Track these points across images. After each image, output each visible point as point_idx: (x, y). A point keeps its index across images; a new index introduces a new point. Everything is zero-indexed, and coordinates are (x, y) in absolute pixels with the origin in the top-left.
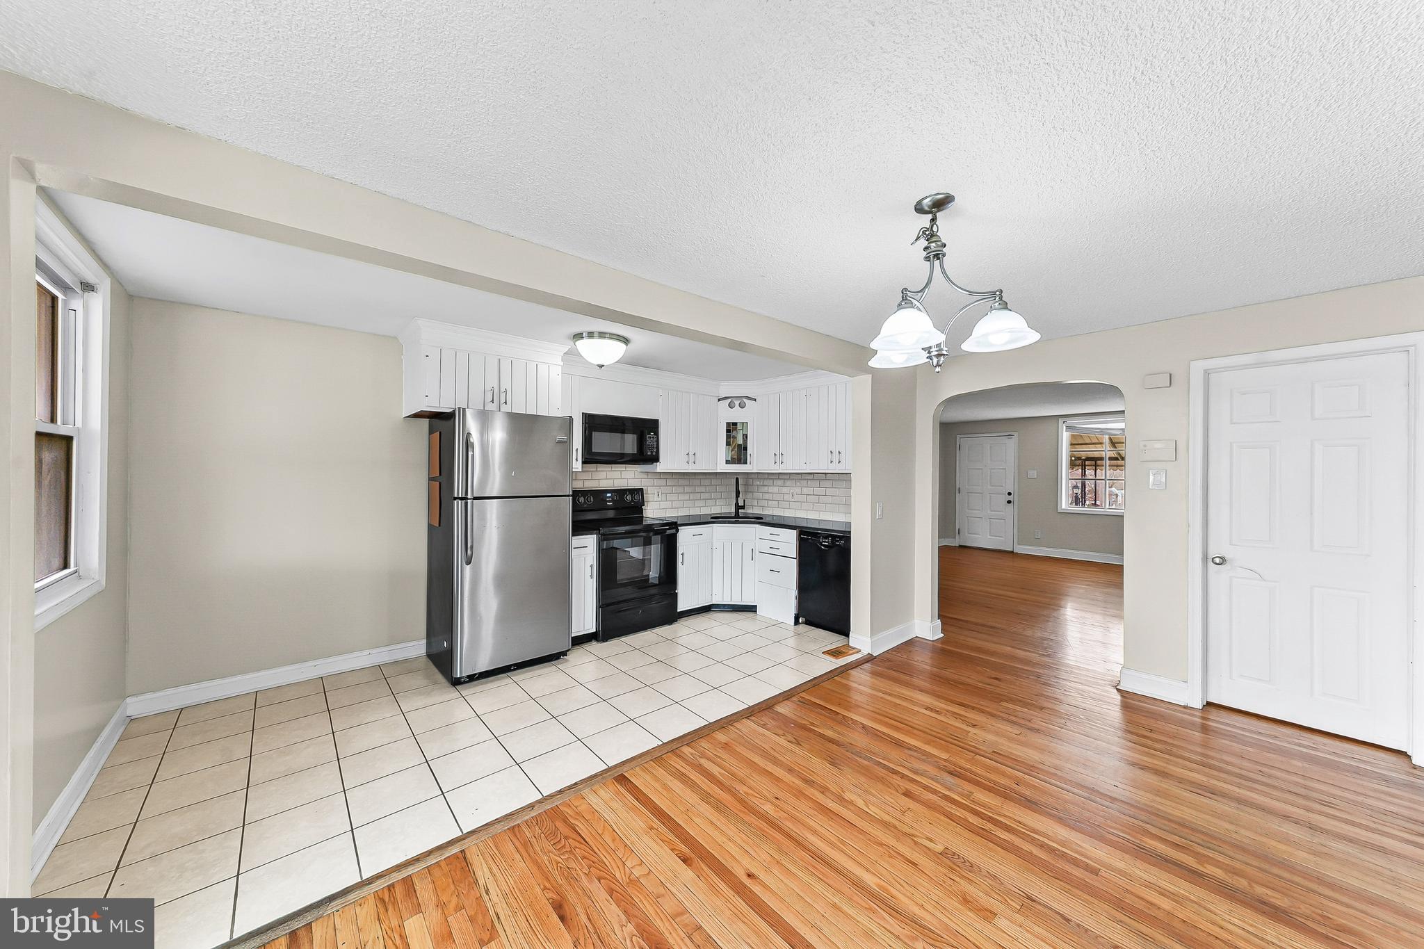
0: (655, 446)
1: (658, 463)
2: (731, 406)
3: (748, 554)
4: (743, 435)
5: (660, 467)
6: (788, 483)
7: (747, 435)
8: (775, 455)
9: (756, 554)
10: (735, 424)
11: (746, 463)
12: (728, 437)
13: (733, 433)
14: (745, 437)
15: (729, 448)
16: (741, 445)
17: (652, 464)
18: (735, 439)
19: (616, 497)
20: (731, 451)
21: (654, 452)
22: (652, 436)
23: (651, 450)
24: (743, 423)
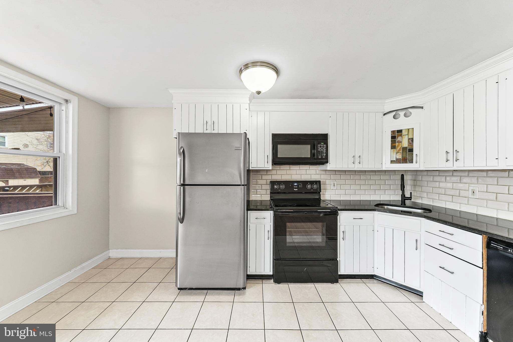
0: (325, 152)
1: (328, 164)
2: (396, 117)
3: (411, 245)
4: (409, 139)
5: (329, 166)
6: (465, 180)
7: (413, 139)
8: (447, 152)
9: (422, 246)
10: (400, 131)
11: (412, 162)
12: (393, 142)
13: (398, 139)
14: (411, 140)
15: (394, 151)
16: (406, 148)
17: (324, 164)
18: (400, 143)
19: (301, 185)
20: (397, 153)
21: (324, 157)
22: (322, 145)
23: (321, 155)
24: (408, 129)
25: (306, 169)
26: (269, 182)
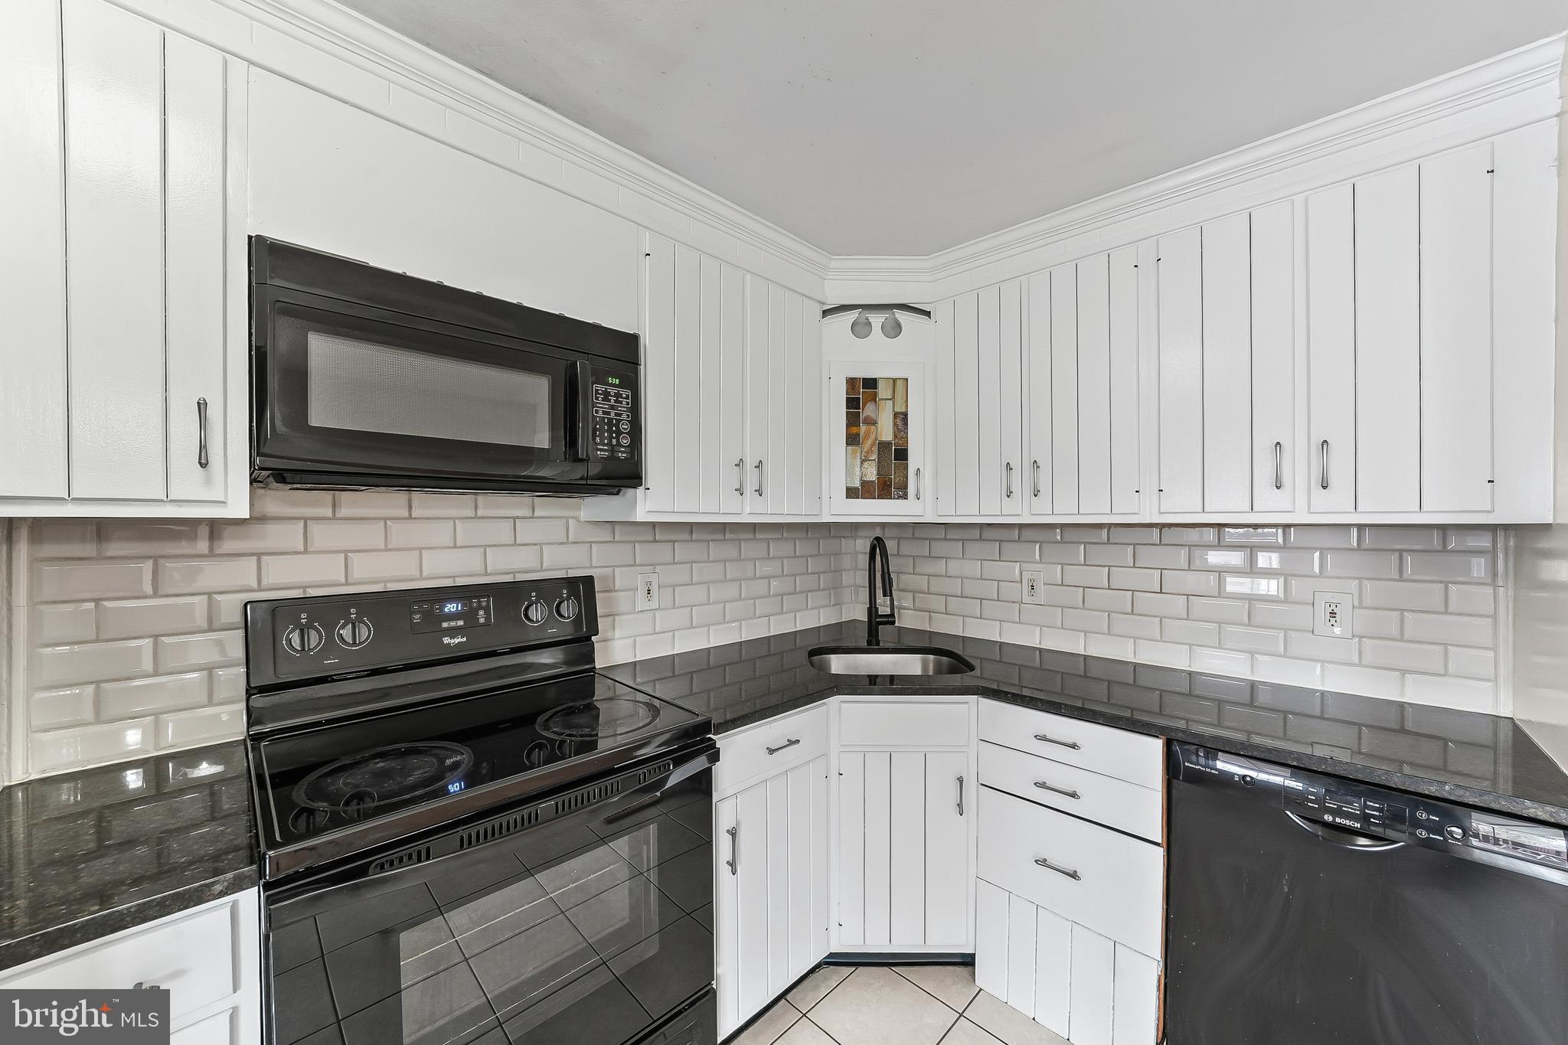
0: (627, 428)
1: (640, 490)
2: (860, 329)
3: (944, 794)
4: (896, 415)
5: (646, 504)
7: (905, 415)
8: (1009, 467)
10: (871, 383)
11: (905, 497)
12: (853, 420)
13: (868, 410)
14: (901, 419)
15: (854, 453)
16: (889, 444)
17: (618, 493)
18: (873, 427)
19: (487, 610)
20: (862, 462)
21: (622, 452)
22: (613, 391)
23: (610, 444)
24: (894, 380)
25: (515, 519)
26: (230, 608)
